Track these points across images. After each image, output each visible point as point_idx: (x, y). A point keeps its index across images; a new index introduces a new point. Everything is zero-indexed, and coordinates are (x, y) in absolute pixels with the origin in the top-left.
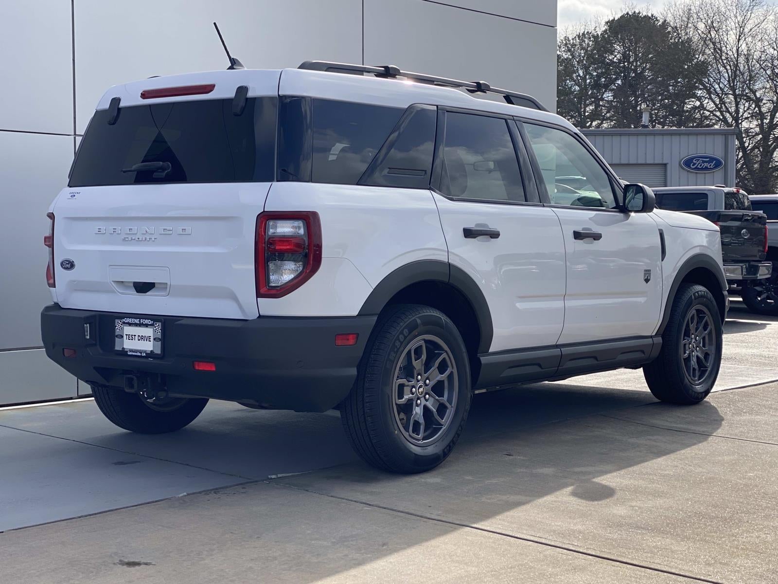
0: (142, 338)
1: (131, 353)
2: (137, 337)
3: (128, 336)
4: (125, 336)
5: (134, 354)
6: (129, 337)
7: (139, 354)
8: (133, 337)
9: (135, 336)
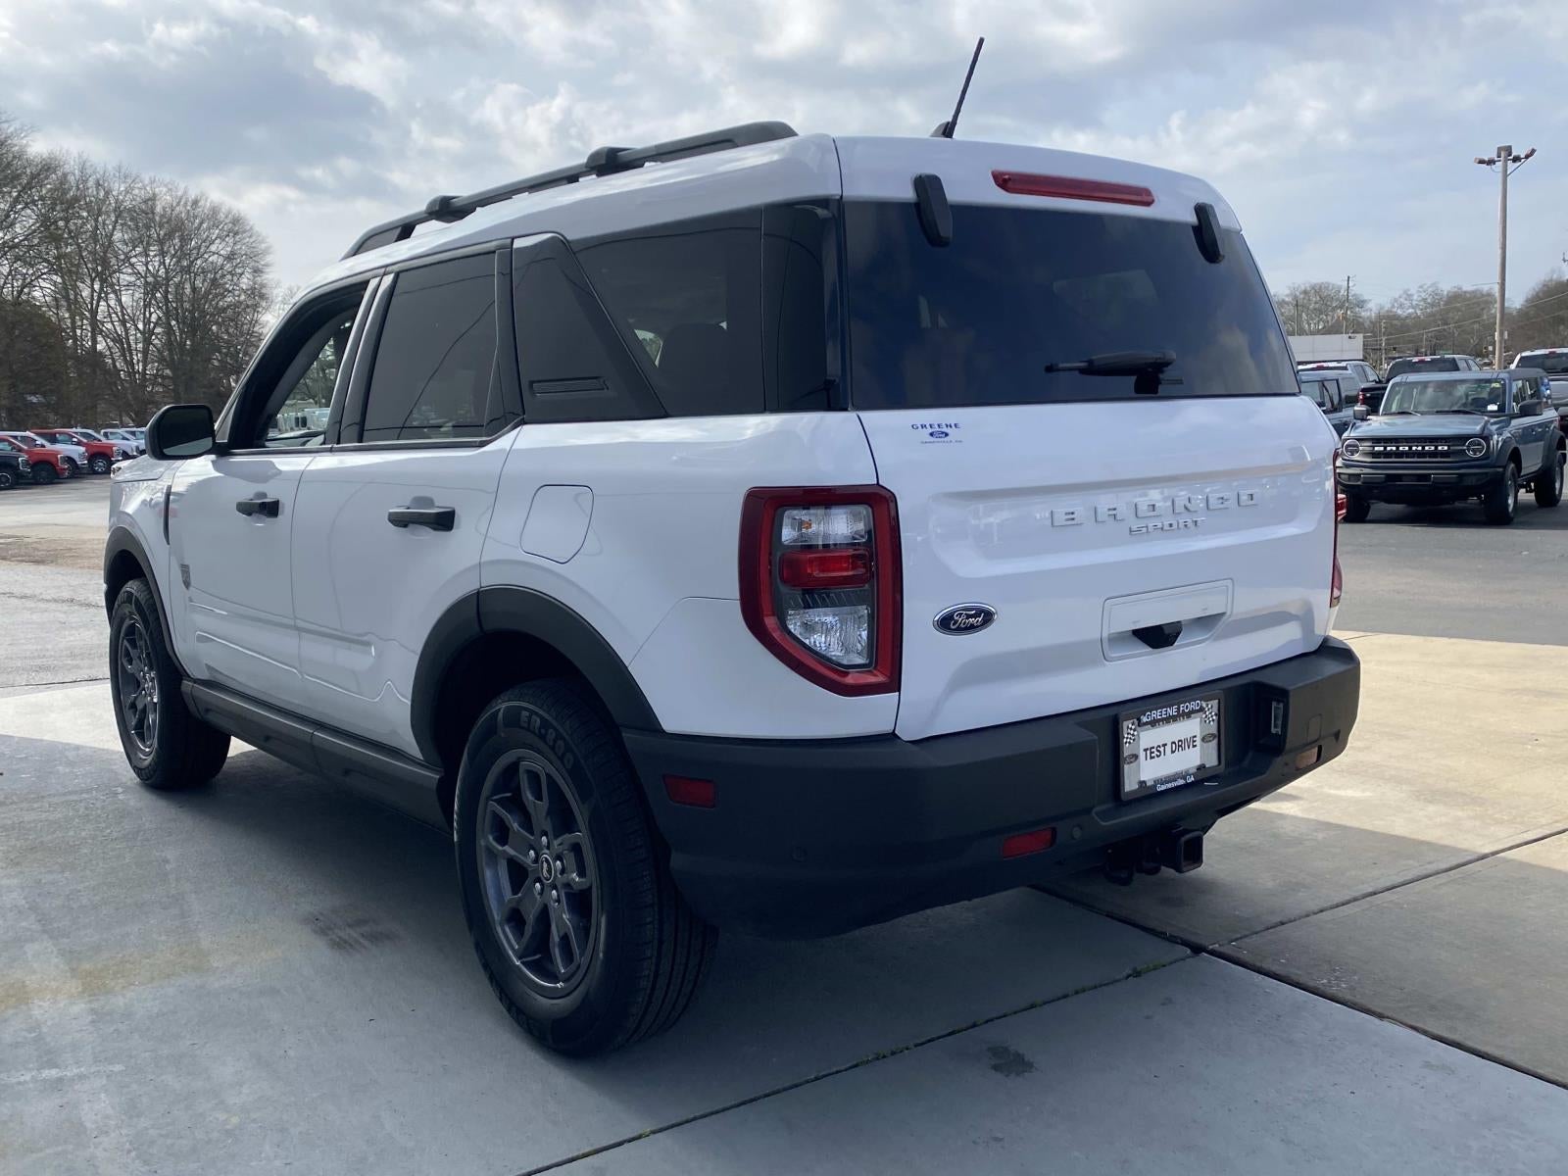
0: (1179, 745)
1: (1163, 788)
2: (1168, 748)
3: (1148, 752)
4: (1142, 755)
5: (1169, 786)
6: (1151, 753)
7: (1181, 782)
8: (1162, 749)
9: (1165, 745)
